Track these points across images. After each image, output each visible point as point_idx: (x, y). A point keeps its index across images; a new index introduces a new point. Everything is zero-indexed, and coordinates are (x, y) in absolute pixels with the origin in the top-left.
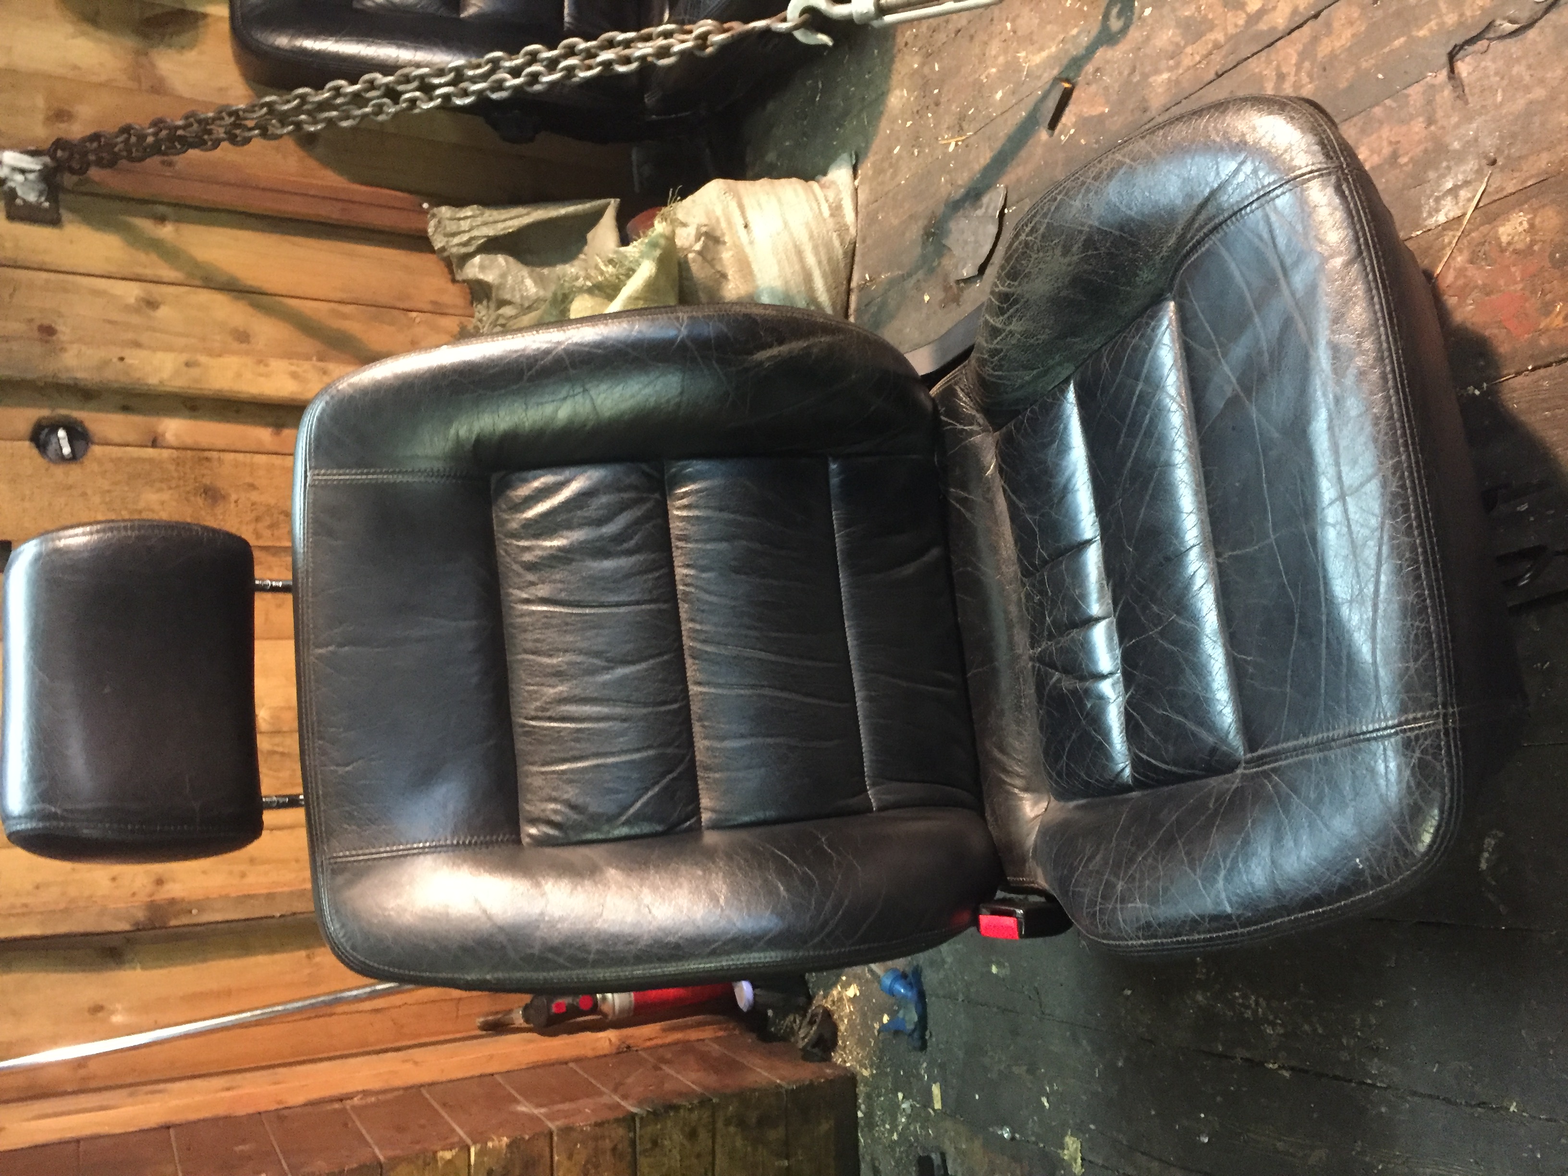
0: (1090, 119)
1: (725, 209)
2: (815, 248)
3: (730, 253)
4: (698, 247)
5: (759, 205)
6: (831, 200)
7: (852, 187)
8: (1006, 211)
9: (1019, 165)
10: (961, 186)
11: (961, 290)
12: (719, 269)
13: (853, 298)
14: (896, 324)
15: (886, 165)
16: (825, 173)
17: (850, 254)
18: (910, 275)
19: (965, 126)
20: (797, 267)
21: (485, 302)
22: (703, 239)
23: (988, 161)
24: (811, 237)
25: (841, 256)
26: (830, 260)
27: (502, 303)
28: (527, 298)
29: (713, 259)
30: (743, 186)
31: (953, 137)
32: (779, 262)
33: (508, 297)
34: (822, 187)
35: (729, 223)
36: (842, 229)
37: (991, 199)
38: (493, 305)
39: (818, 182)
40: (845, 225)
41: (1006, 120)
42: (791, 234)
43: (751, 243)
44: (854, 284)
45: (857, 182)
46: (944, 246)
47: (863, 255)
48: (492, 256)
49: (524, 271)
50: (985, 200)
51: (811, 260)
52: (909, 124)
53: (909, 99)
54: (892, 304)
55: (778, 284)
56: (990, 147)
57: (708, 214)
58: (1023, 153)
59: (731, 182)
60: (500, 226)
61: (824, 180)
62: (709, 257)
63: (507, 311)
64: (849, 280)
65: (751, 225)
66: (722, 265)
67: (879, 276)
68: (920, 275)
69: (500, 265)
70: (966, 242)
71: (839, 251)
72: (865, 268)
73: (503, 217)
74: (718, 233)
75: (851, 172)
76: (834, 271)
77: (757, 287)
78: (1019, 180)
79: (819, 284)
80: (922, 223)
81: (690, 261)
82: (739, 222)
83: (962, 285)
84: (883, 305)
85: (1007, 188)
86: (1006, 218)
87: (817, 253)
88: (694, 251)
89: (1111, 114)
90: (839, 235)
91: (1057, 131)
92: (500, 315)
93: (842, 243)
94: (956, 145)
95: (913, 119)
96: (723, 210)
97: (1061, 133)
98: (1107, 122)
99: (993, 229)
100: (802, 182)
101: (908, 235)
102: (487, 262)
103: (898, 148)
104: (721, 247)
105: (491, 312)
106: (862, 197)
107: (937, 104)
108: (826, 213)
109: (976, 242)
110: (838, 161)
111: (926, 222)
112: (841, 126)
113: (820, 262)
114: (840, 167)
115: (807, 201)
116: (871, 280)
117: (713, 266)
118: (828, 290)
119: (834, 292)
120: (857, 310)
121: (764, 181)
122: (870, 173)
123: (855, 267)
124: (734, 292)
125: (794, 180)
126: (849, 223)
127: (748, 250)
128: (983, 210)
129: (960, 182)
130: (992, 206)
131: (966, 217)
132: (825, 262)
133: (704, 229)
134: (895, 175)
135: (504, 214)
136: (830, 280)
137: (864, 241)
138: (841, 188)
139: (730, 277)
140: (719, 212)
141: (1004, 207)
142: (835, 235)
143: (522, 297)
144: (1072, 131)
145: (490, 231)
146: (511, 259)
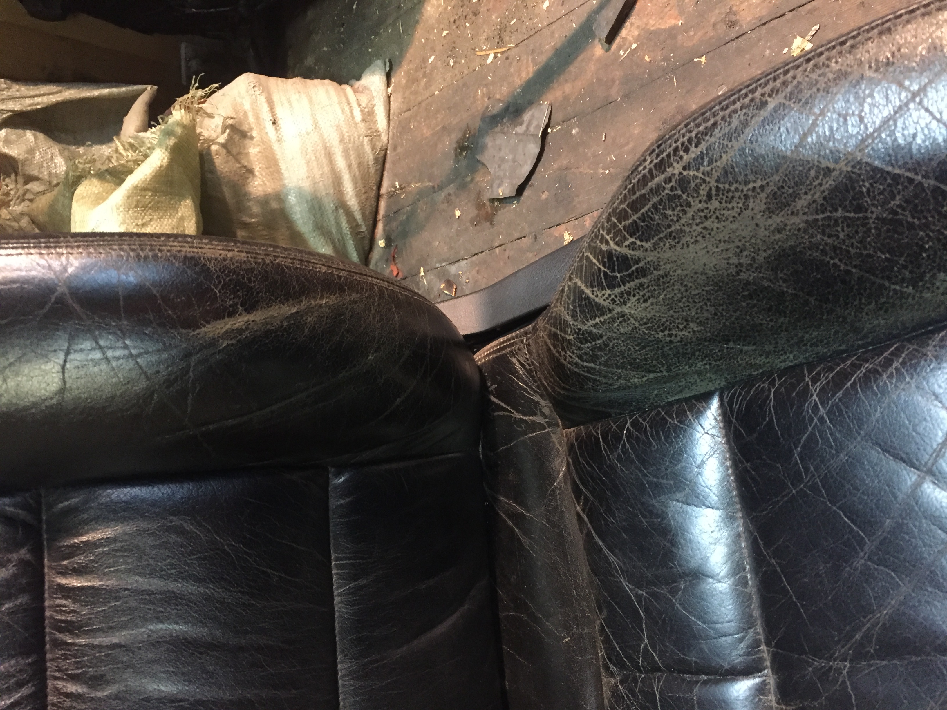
0: (657, 33)
1: (254, 103)
2: (346, 153)
3: (257, 149)
4: (222, 139)
5: (289, 101)
6: (364, 105)
7: (385, 94)
8: (549, 130)
9: (566, 81)
10: (499, 100)
11: (496, 209)
12: (246, 164)
13: (383, 204)
14: (425, 235)
15: (420, 74)
16: (358, 78)
17: (381, 160)
18: (441, 188)
19: (506, 38)
20: (326, 169)
21: (13, 176)
22: (228, 131)
23: (531, 75)
24: (342, 141)
25: (371, 162)
26: (360, 165)
27: (29, 179)
28: (56, 175)
29: (239, 153)
30: (274, 82)
31: (491, 49)
32: (308, 163)
33: (35, 173)
34: (355, 91)
35: (257, 118)
36: (373, 135)
37: (533, 116)
38: (20, 180)
39: (351, 86)
40: (377, 131)
41: (553, 33)
42: (321, 136)
43: (279, 140)
44: (383, 191)
45: (389, 90)
46: (478, 161)
47: (394, 163)
48: (20, 131)
49: (55, 149)
50: (526, 117)
51: (341, 163)
52: (445, 33)
53: (446, 8)
54: (421, 215)
55: (306, 185)
56: (533, 60)
57: (236, 107)
58: (573, 69)
59: (262, 77)
60: (28, 101)
61: (357, 84)
62: (234, 151)
63: (34, 186)
64: (379, 186)
65: (279, 122)
66: (248, 161)
67: (409, 184)
68: (451, 189)
69: (28, 140)
70: (503, 160)
71: (370, 157)
72: (396, 176)
73: (32, 93)
74: (245, 128)
75: (384, 78)
76: (365, 177)
77: (284, 186)
78: (566, 98)
79: (348, 188)
80: (455, 136)
81: (213, 153)
82: (267, 118)
83: (497, 204)
84: (412, 214)
85: (551, 105)
86: (549, 137)
87: (347, 155)
88: (218, 143)
89: (685, 28)
90: (371, 140)
91: (614, 46)
92: (28, 190)
93: (373, 149)
94: (495, 57)
95: (449, 29)
96: (252, 104)
97: (619, 48)
98: (680, 37)
99: (534, 149)
100: (335, 84)
101: (440, 146)
102: (13, 137)
103: (433, 57)
104: (247, 142)
105: (19, 186)
106: (394, 105)
107: (475, 14)
108: (358, 117)
109: (514, 161)
110: (372, 67)
111: (460, 135)
112: (377, 34)
113: (350, 166)
114: (373, 73)
115: (339, 103)
116: (401, 188)
117: (238, 161)
118: (358, 195)
119: (364, 196)
120: (386, 216)
121: (297, 80)
122: (404, 81)
123: (386, 173)
124: (260, 189)
125: (327, 81)
126: (380, 129)
127: (276, 147)
128: (524, 127)
129: (498, 96)
130: (534, 123)
131: (505, 134)
132: (355, 166)
133: (230, 122)
134: (427, 86)
135: (33, 90)
136: (360, 184)
137: (395, 148)
138: (375, 94)
139: (257, 173)
140: (247, 106)
141: (547, 126)
142: (366, 140)
143: (50, 173)
144: (634, 46)
145: (16, 106)
146: (41, 136)
